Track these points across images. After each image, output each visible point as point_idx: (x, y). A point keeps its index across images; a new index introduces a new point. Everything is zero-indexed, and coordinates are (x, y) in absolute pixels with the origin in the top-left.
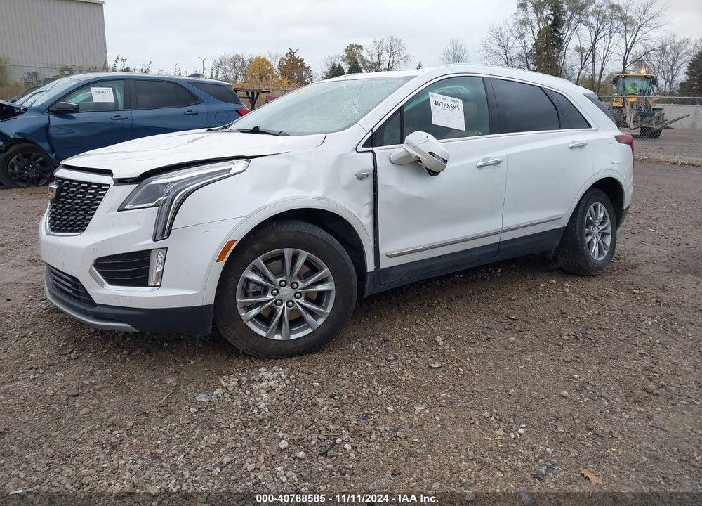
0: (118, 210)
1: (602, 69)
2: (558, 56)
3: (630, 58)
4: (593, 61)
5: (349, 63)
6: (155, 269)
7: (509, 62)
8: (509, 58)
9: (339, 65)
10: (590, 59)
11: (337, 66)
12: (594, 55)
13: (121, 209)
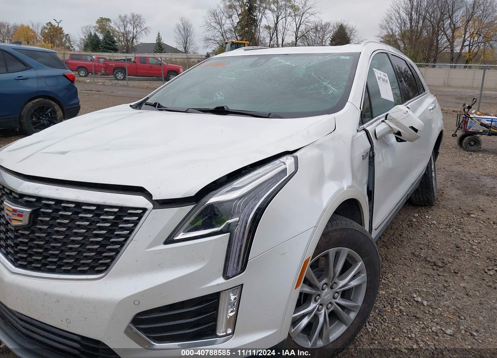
0: (166, 243)
1: (283, 41)
2: (255, 32)
3: (299, 34)
4: (277, 35)
5: (102, 32)
6: (225, 313)
7: (224, 34)
8: (223, 31)
9: (95, 34)
10: (275, 34)
11: (93, 34)
12: (277, 31)
13: (169, 241)
